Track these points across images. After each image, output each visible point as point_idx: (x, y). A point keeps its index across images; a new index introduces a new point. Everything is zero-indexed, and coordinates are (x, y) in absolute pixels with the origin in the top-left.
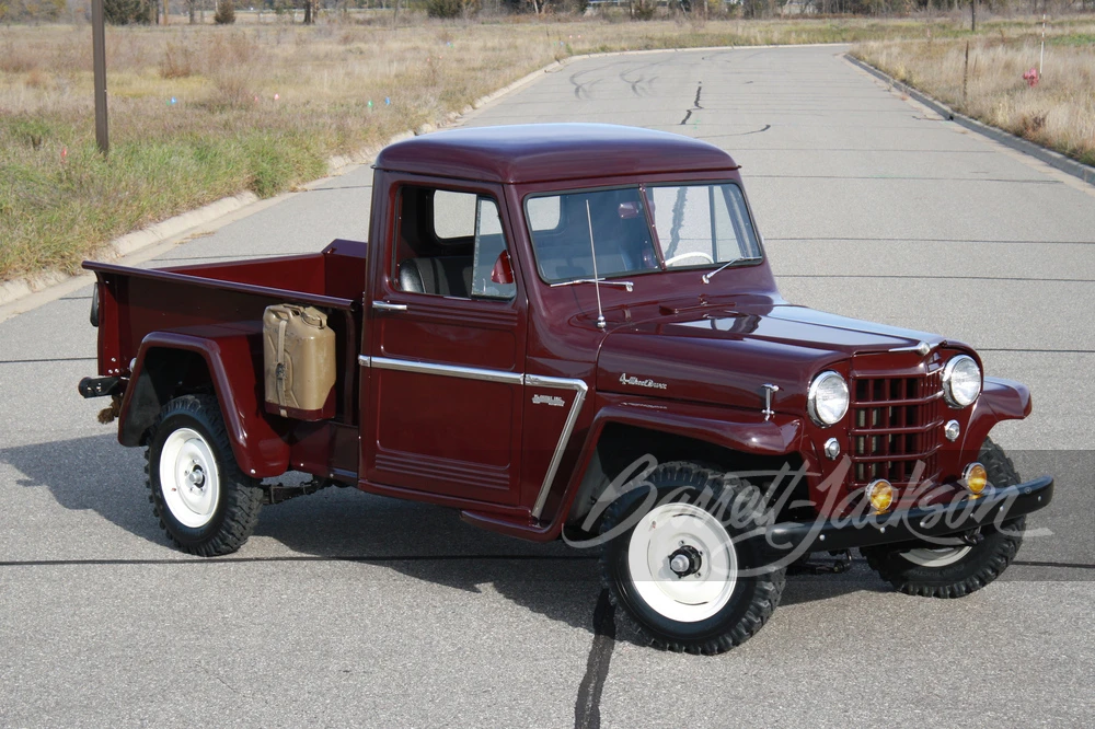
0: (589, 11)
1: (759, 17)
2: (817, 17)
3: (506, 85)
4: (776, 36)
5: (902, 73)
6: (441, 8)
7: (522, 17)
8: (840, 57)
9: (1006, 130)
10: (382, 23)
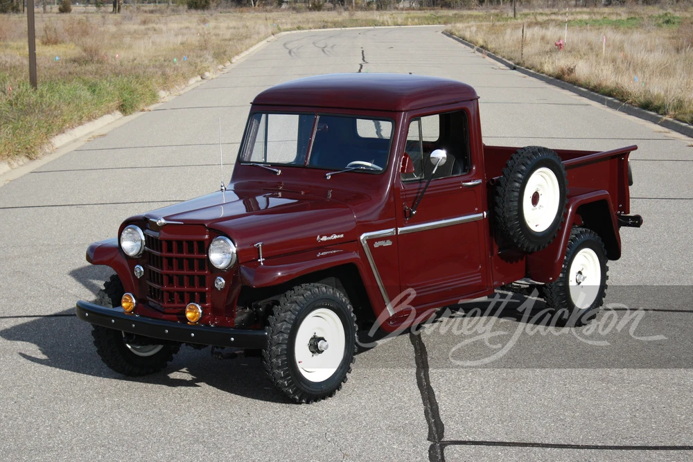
0: (284, 6)
1: (386, 9)
2: (420, 10)
3: (247, 49)
4: (400, 21)
5: (481, 42)
6: (196, 3)
7: (244, 9)
8: (440, 33)
9: (550, 75)
10: (162, 12)
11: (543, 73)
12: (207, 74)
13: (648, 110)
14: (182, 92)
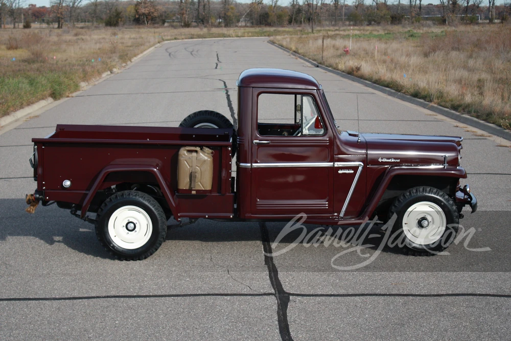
0: (166, 24)
1: (230, 27)
2: (252, 27)
3: (142, 52)
4: (240, 34)
5: (294, 48)
6: (110, 22)
7: (141, 26)
8: (266, 42)
9: (343, 72)
10: (88, 28)
11: (338, 70)
12: (115, 70)
13: (418, 98)
14: (96, 83)
